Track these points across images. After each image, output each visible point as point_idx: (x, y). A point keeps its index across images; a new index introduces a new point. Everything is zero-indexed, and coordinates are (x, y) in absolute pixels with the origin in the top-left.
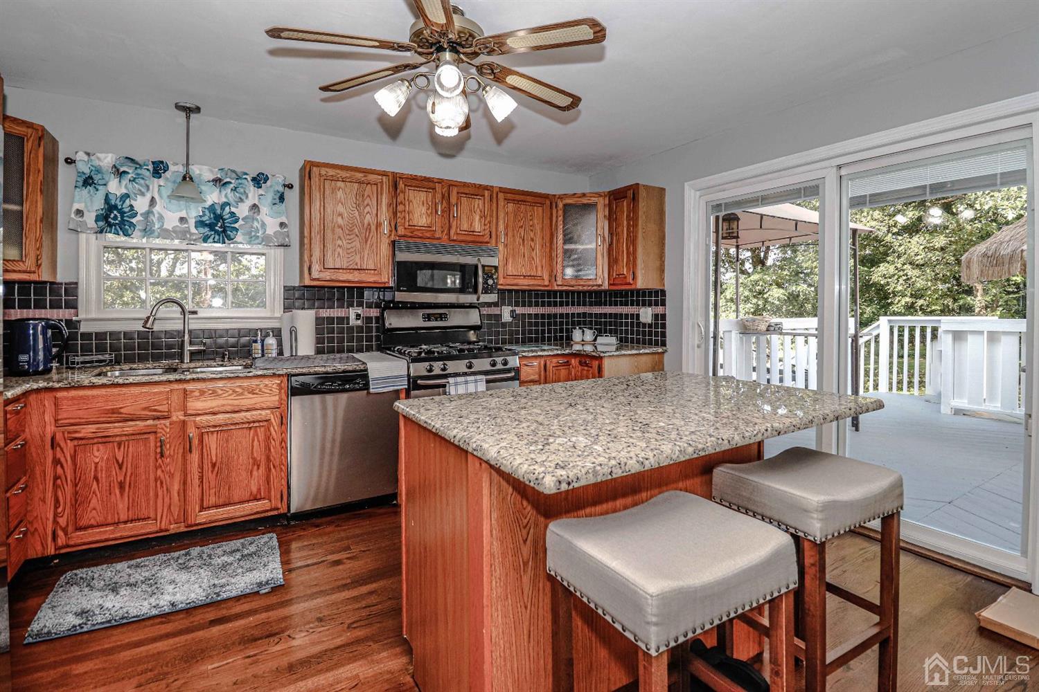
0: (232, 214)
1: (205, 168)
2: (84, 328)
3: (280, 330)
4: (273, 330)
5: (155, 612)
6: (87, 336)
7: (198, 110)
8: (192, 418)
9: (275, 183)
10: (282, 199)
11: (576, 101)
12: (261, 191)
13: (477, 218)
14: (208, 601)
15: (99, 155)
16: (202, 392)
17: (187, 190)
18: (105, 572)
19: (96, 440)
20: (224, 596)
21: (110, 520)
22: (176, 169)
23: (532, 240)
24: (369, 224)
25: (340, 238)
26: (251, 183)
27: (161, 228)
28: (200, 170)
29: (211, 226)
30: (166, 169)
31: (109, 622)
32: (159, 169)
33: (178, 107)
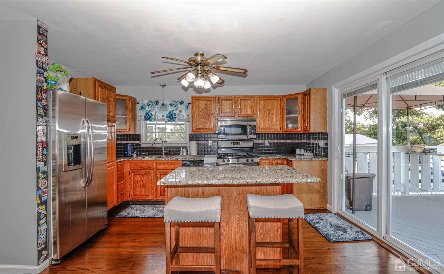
0: (175, 113)
1: (168, 101)
2: (142, 146)
3: (187, 147)
4: (185, 147)
5: (141, 216)
6: (143, 148)
7: (165, 85)
8: (159, 170)
9: (186, 103)
10: (188, 107)
11: (246, 71)
12: (182, 106)
13: (249, 108)
14: (152, 217)
15: (144, 101)
16: (160, 164)
17: (163, 108)
18: (138, 207)
19: (138, 174)
20: (156, 216)
21: (140, 194)
22: (161, 102)
23: (272, 114)
24: (209, 114)
25: (200, 118)
26: (180, 104)
27: (158, 119)
28: (167, 102)
29: (170, 117)
30: (159, 103)
31: (132, 216)
32: (157, 103)
33: (161, 85)
